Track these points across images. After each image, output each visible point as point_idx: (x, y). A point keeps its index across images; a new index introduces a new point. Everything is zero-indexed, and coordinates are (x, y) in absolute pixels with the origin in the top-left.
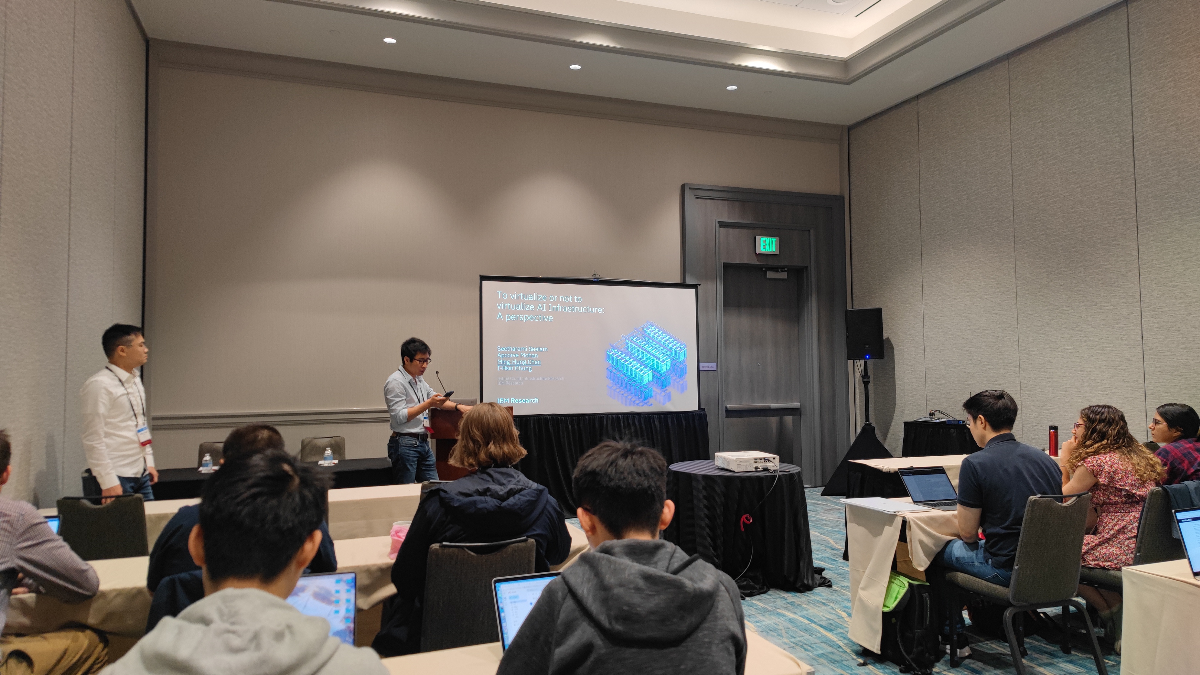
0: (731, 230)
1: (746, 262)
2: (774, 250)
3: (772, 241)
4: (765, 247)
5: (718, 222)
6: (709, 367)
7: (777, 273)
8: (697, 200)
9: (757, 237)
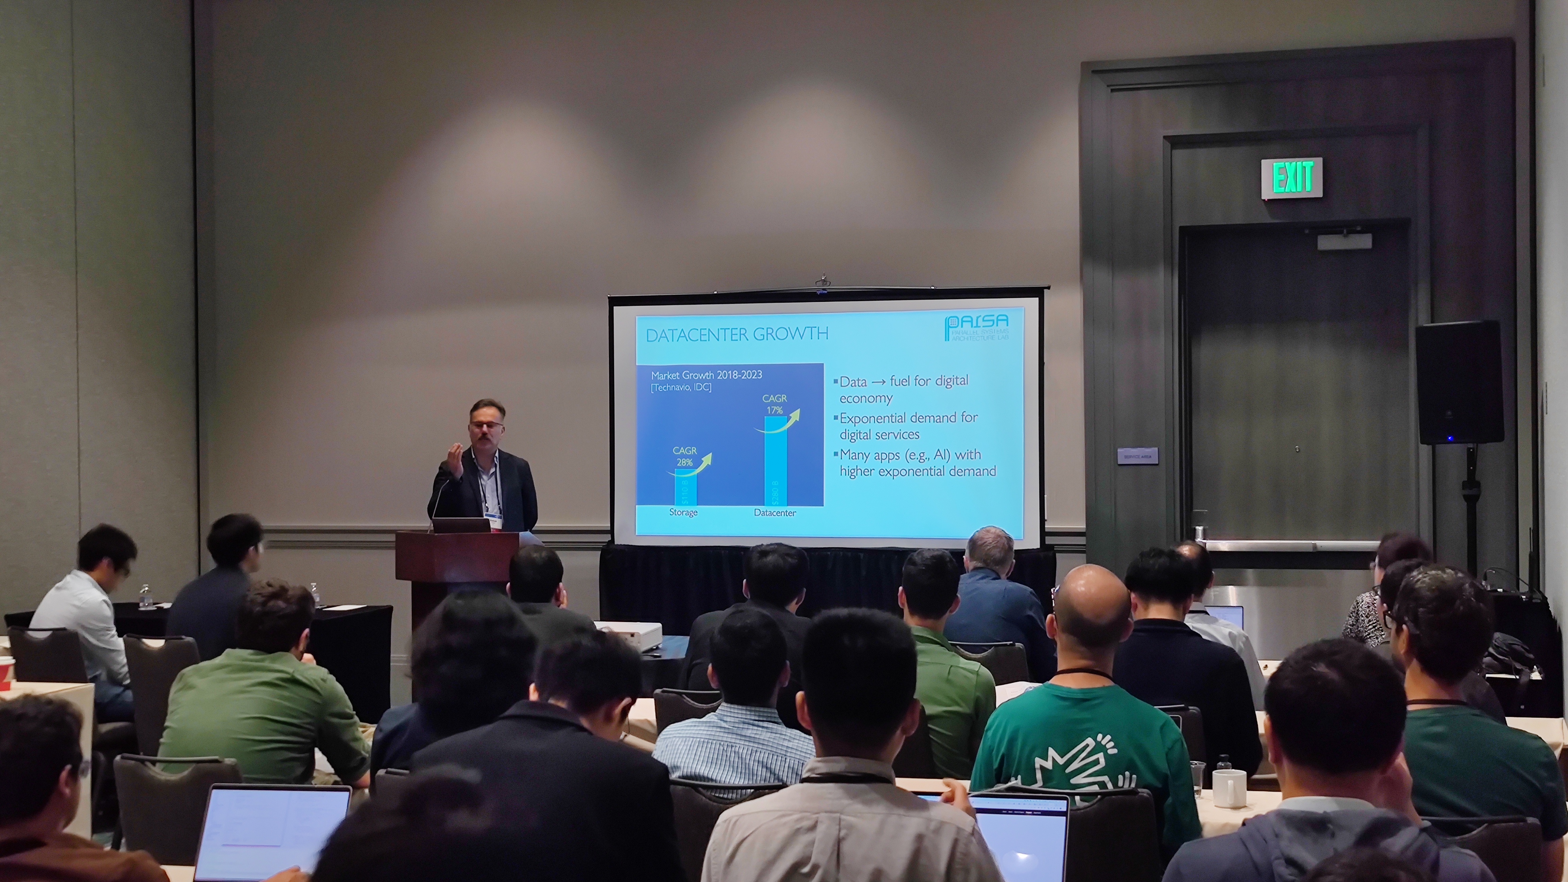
1: (1238, 218)
2: (1308, 188)
3: (1304, 168)
4: (1283, 183)
5: (1165, 137)
6: (1141, 457)
7: (1345, 236)
8: (1115, 94)
9: (1265, 163)
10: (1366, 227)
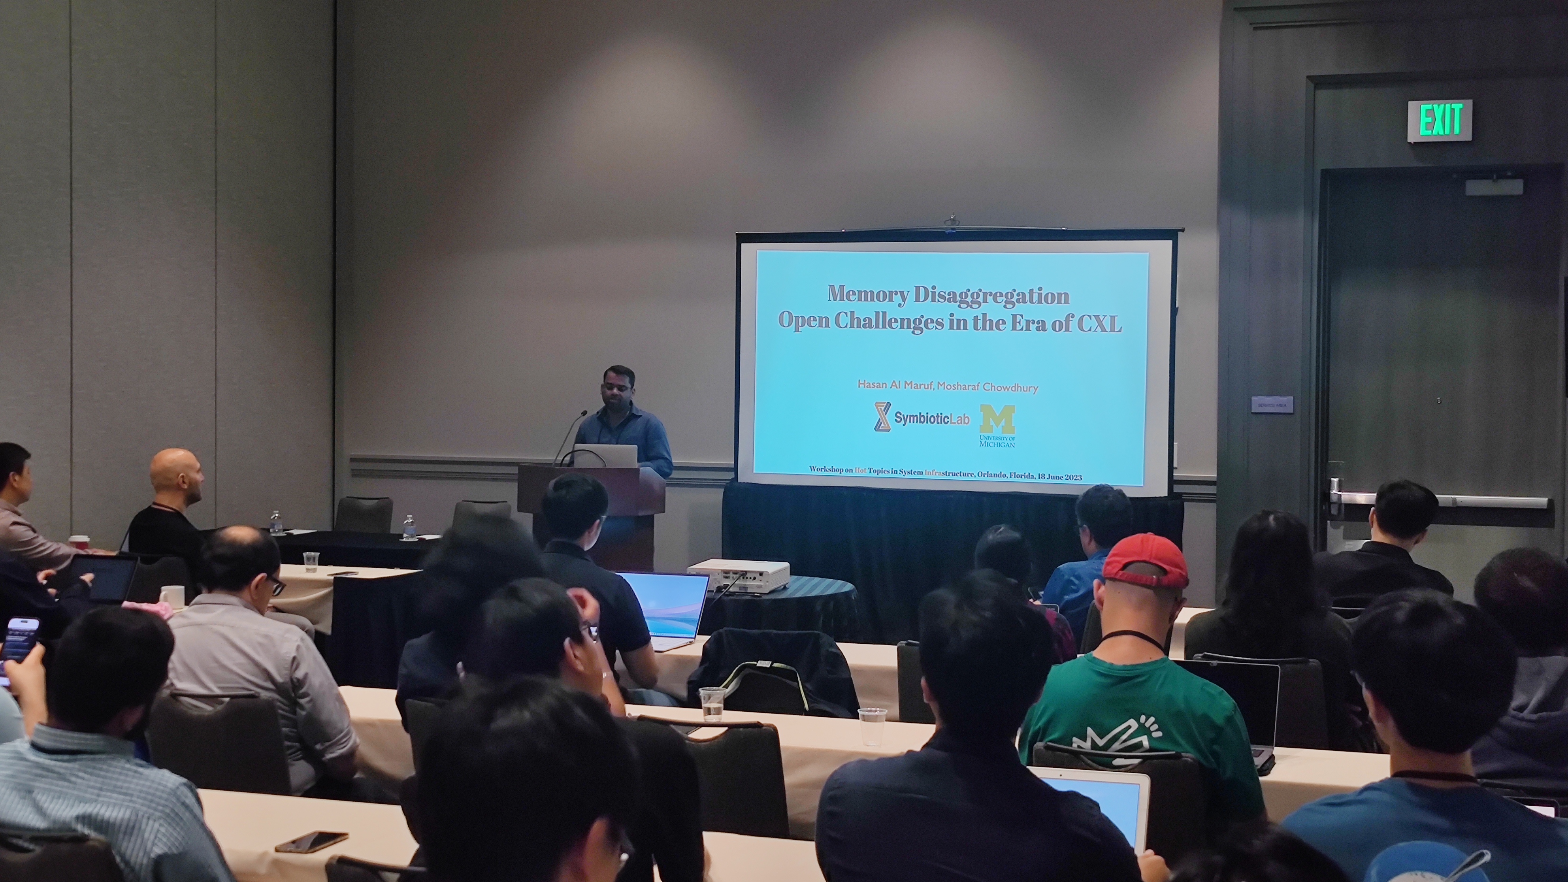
0: (1347, 95)
1: (1382, 162)
2: (1457, 130)
3: (1453, 110)
4: (1430, 126)
5: (1308, 77)
6: (1275, 406)
7: (1494, 181)
8: (1259, 32)
9: (1412, 104)
10: (1518, 172)
